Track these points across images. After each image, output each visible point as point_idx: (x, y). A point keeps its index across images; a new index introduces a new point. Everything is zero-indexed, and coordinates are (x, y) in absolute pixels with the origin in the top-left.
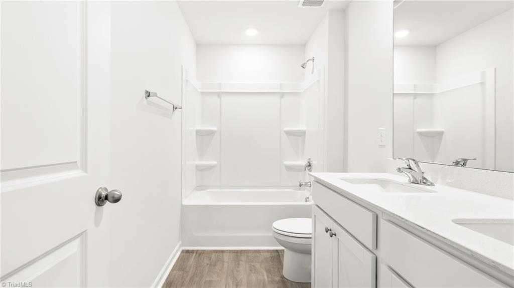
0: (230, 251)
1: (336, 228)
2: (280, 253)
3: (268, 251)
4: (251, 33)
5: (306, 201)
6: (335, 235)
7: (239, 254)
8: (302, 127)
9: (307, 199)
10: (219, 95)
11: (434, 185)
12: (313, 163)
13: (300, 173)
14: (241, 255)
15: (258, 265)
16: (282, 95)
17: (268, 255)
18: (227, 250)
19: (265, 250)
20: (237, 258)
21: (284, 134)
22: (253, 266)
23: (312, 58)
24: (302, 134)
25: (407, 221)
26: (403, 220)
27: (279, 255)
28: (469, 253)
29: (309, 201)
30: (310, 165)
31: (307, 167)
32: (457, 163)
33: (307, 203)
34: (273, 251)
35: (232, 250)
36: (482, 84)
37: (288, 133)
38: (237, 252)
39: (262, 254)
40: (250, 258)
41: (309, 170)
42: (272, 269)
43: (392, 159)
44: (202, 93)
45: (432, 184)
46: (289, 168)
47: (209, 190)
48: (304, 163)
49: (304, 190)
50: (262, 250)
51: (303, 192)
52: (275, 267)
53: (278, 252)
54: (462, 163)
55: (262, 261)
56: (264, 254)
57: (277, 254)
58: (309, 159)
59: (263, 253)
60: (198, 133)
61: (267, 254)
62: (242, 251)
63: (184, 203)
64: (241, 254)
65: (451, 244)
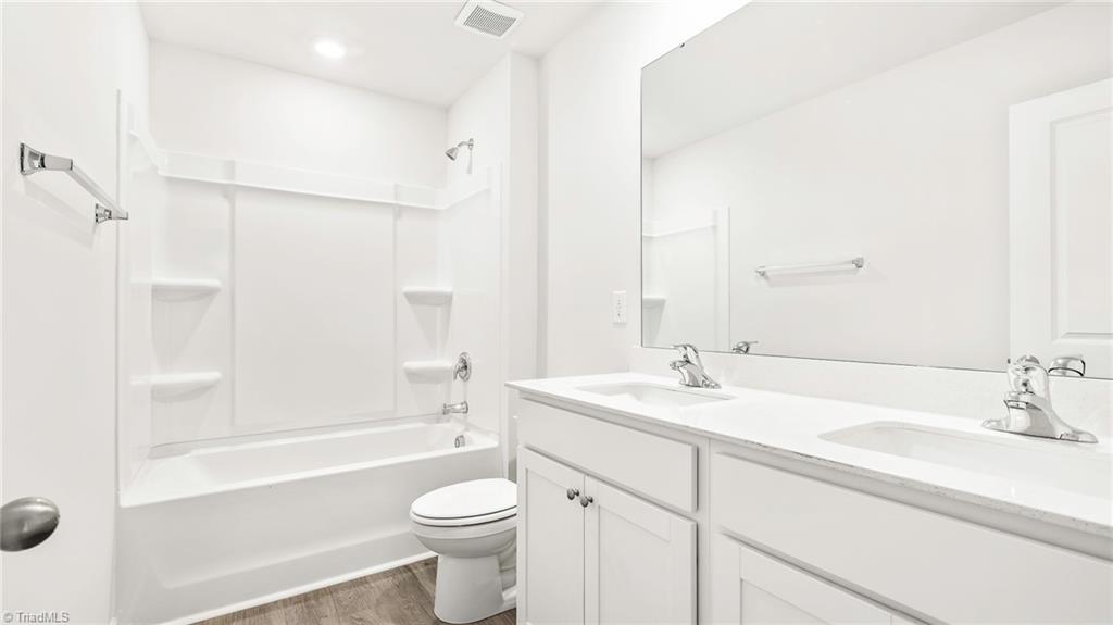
0: (286, 602)
1: (590, 488)
2: (415, 571)
3: (385, 574)
4: (330, 50)
5: (457, 446)
6: (591, 501)
7: (313, 602)
8: (443, 287)
9: (459, 441)
10: (228, 191)
11: (720, 387)
12: (473, 362)
13: (439, 386)
14: (321, 604)
15: (370, 614)
16: (399, 211)
17: (388, 582)
18: (276, 602)
19: (378, 574)
20: (309, 613)
21: (405, 300)
22: (361, 620)
23: (467, 140)
24: (445, 300)
25: (775, 449)
26: (767, 449)
27: (414, 574)
28: (897, 482)
29: (464, 444)
30: (466, 367)
31: (459, 370)
32: (739, 350)
33: (461, 449)
34: (398, 570)
35: (290, 598)
36: (715, 228)
37: (412, 298)
38: (304, 598)
39: (373, 585)
40: (344, 603)
41: (462, 378)
42: (408, 613)
43: (639, 347)
44: (170, 180)
45: (717, 385)
46: (414, 376)
47: (195, 452)
48: (451, 363)
49: (448, 421)
50: (371, 576)
51: (447, 425)
52: (412, 604)
53: (410, 570)
54: (744, 349)
55: (378, 600)
56: (379, 582)
57: (410, 574)
58: (463, 354)
59: (375, 580)
60: (159, 292)
61: (385, 581)
62: (318, 594)
63: (125, 502)
64: (317, 599)
65: (865, 474)
